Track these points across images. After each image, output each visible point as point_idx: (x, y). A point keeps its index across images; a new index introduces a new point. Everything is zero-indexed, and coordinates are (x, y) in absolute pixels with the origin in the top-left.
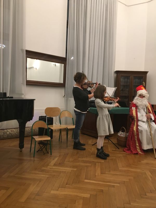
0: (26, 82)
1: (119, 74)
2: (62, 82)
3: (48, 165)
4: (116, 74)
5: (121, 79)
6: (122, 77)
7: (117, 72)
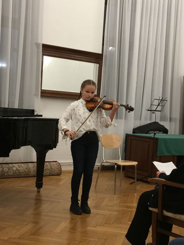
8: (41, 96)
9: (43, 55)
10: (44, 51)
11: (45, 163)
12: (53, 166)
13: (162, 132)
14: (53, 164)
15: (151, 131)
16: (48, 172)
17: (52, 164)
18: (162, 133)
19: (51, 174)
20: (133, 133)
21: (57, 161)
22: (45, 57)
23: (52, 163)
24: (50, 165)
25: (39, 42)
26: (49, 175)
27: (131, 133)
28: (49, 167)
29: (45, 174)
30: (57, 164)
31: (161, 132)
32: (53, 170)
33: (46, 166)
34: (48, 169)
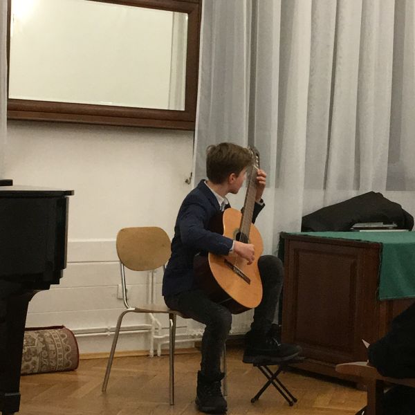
0: (8, 109)
2: (180, 105)
8: (8, 119)
11: (26, 334)
12: (53, 343)
13: (395, 225)
14: (51, 336)
15: (360, 222)
16: (34, 363)
17: (48, 335)
18: (394, 228)
19: (44, 369)
20: (302, 230)
21: (61, 327)
23: (47, 333)
24: (42, 339)
26: (40, 373)
27: (297, 230)
28: (39, 346)
29: (27, 367)
30: (63, 336)
31: (391, 223)
32: (52, 356)
33: (27, 342)
34: (35, 353)
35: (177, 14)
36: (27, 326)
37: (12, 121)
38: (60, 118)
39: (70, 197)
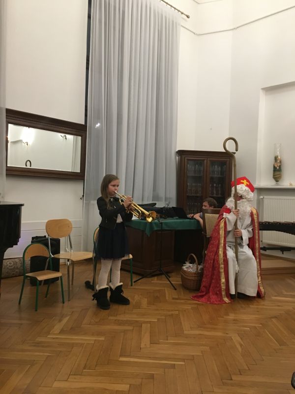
0: (7, 170)
1: (183, 156)
2: (78, 170)
3: (48, 333)
4: (180, 157)
5: (188, 166)
6: (189, 162)
7: (181, 153)
8: (6, 174)
9: (8, 122)
10: (9, 118)
16: (17, 272)
22: (9, 125)
25: (2, 106)
26: (16, 276)
34: (17, 268)
35: (75, 136)
36: (4, 258)
37: (7, 175)
38: (26, 174)
39: (22, 207)
